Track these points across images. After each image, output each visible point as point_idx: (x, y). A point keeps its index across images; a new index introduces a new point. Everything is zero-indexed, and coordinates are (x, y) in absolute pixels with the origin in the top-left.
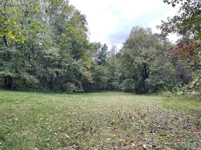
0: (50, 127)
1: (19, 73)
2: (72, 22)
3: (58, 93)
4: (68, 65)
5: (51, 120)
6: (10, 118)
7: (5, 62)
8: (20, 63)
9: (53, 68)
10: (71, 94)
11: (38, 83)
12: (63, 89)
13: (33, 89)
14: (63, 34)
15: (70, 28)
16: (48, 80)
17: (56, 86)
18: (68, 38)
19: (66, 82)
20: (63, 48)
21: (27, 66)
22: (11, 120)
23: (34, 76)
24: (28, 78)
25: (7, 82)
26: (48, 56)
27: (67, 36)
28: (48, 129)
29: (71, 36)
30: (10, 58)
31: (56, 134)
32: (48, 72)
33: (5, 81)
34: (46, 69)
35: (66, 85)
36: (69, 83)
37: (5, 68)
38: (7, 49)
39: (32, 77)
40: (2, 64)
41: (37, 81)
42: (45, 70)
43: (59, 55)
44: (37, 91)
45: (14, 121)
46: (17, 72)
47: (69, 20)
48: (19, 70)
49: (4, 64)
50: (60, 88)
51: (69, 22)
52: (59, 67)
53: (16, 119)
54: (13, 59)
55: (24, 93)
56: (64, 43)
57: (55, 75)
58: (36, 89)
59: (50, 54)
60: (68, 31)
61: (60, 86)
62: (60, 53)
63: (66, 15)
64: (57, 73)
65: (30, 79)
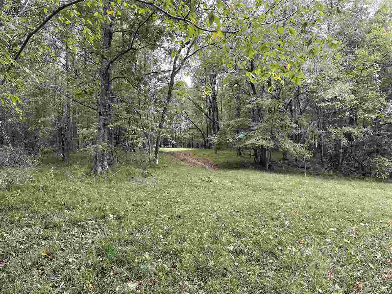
0: (355, 248)
1: (277, 141)
2: (380, 18)
3: (352, 179)
4: (373, 116)
5: (354, 235)
6: (277, 219)
7: (255, 123)
8: (278, 123)
9: (341, 127)
10: (385, 181)
11: (310, 157)
12: (363, 170)
13: (303, 170)
14: (357, 51)
15: (375, 32)
16: (330, 151)
17: (348, 164)
18: (372, 58)
19: (370, 154)
20: (361, 81)
21: (289, 126)
22: (278, 223)
23: (302, 145)
24: (292, 150)
25: (259, 157)
26: (328, 103)
27: (371, 53)
28: (352, 253)
29: (379, 50)
30: (261, 116)
31: (371, 266)
32: (328, 135)
33: (256, 155)
34: (326, 130)
35: (370, 163)
36: (379, 158)
37: (254, 133)
38: (257, 101)
39: (298, 146)
40: (250, 127)
41: (308, 154)
42: (322, 132)
43: (353, 97)
44: (310, 174)
45: (283, 226)
46: (273, 138)
47: (371, 15)
48: (276, 134)
49: (253, 127)
50: (357, 169)
51: (372, 21)
52: (352, 122)
53: (287, 222)
54: (267, 116)
55: (288, 177)
56: (364, 69)
57: (345, 141)
58: (308, 168)
59: (334, 99)
60: (370, 41)
61: (356, 165)
62: (354, 93)
63: (365, 6)
64: (348, 135)
65: (295, 150)
